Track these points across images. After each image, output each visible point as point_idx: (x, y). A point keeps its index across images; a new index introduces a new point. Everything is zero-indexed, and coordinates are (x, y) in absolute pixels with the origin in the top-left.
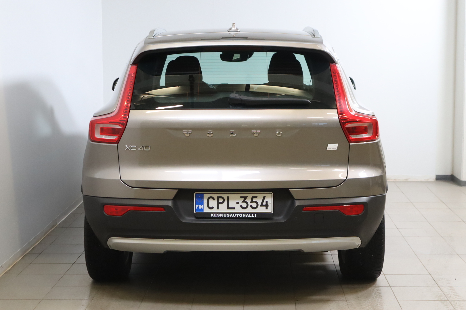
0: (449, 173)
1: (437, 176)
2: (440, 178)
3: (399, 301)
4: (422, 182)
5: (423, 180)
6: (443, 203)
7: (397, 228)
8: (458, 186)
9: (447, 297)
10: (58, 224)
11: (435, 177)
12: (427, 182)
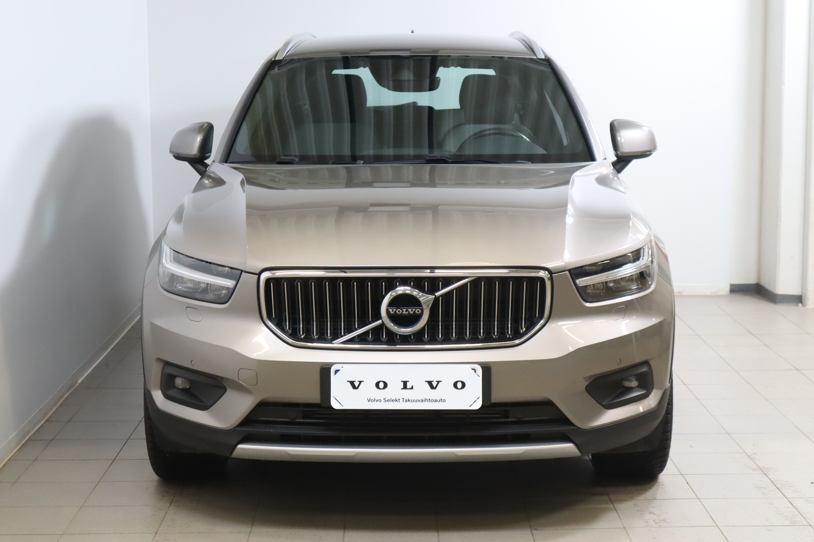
0: (752, 280)
1: (732, 285)
2: (738, 290)
3: (722, 529)
4: (706, 296)
5: (708, 293)
6: (752, 334)
7: (684, 384)
8: (771, 304)
9: (807, 520)
10: (80, 381)
11: (728, 288)
12: (715, 297)
